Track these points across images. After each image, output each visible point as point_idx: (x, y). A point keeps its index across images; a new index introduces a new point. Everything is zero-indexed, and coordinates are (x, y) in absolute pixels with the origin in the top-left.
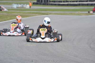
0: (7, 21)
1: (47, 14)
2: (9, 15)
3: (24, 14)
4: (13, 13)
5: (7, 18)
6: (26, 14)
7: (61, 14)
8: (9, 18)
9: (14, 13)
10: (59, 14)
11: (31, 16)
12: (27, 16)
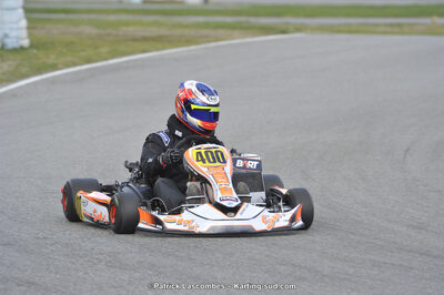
0: (96, 61)
1: (283, 32)
2: (109, 35)
3: (178, 32)
4: (125, 28)
5: (96, 48)
6: (187, 32)
7: (350, 32)
8: (104, 50)
9: (131, 29)
10: (339, 32)
11: (209, 42)
12: (189, 41)
